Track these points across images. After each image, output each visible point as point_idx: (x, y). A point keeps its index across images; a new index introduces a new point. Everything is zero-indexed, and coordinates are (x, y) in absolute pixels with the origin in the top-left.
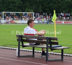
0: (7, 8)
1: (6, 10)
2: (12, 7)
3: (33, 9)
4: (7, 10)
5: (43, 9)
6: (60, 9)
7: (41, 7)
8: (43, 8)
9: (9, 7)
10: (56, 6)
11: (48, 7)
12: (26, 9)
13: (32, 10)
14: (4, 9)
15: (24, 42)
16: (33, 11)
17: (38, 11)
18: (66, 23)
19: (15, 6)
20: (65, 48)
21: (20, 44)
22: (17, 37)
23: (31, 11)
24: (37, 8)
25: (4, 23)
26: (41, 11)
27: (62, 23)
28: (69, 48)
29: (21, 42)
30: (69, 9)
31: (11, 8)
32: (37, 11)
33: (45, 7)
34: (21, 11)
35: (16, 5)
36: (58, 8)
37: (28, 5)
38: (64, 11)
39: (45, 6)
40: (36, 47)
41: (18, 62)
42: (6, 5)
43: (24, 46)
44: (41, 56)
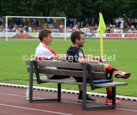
0: (15, 10)
1: (12, 13)
2: (24, 6)
3: (64, 10)
4: (14, 13)
5: (83, 11)
6: (117, 10)
7: (79, 6)
8: (83, 8)
9: (19, 7)
10: (109, 5)
11: (94, 6)
12: (50, 10)
13: (63, 12)
14: (9, 11)
15: (40, 74)
16: (64, 14)
17: (75, 15)
18: (128, 38)
19: (30, 4)
20: (119, 85)
21: (34, 78)
22: (27, 64)
23: (61, 14)
24: (72, 9)
25: (8, 38)
26: (80, 14)
27: (121, 36)
28: (126, 84)
29: (34, 74)
30: (134, 10)
31: (22, 8)
32: (72, 14)
33: (87, 7)
34: (42, 14)
35: (33, 3)
36: (113, 8)
37: (56, 2)
38: (125, 15)
39: (88, 4)
40: (63, 83)
41: (28, 111)
42: (12, 3)
43: (40, 82)
44: (78, 100)
